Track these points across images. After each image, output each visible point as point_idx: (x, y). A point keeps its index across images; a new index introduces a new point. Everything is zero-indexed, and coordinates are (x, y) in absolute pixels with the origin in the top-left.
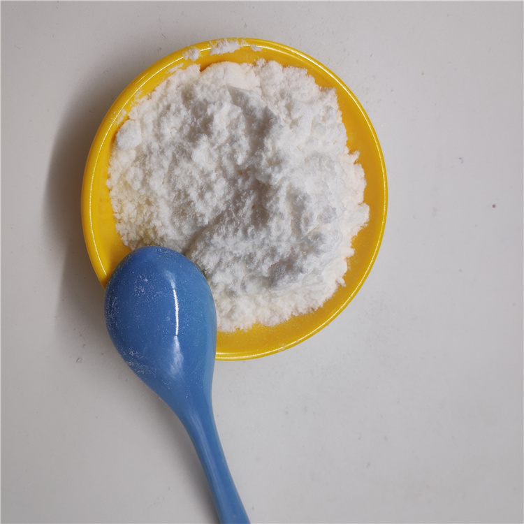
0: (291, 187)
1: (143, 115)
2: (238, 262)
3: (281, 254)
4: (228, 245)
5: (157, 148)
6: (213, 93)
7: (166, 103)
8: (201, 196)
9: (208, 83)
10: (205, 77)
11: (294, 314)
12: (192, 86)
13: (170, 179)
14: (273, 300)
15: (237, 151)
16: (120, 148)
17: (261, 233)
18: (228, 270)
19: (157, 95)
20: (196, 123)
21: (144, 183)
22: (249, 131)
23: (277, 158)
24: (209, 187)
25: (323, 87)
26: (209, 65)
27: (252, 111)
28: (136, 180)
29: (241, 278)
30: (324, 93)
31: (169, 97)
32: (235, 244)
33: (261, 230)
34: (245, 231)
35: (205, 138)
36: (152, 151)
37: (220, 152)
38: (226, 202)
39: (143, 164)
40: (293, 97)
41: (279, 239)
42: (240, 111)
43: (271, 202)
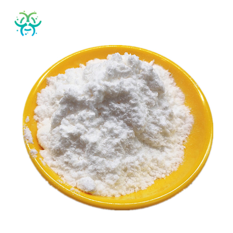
0: (104, 80)
1: (73, 178)
2: (152, 112)
3: (144, 85)
4: (143, 116)
5: (92, 166)
6: (55, 138)
7: (65, 165)
8: (117, 136)
9: (50, 143)
10: (46, 146)
11: (175, 85)
12: (52, 151)
13: (109, 157)
14: (170, 95)
15: (87, 117)
16: (95, 188)
17: (133, 95)
18: (158, 117)
19: (60, 172)
20: (74, 145)
21: (114, 172)
22: (75, 112)
23: (88, 92)
24: (111, 131)
25: (47, 84)
26: (40, 145)
27: (63, 112)
28: (113, 178)
29: (161, 110)
30: (50, 83)
31: (61, 163)
32: (142, 112)
33: (132, 95)
34: (134, 105)
35: (82, 137)
36: (94, 169)
37: (89, 127)
38: (118, 121)
39: (103, 174)
40: (53, 97)
41: (135, 85)
42: (64, 119)
43: (114, 90)
